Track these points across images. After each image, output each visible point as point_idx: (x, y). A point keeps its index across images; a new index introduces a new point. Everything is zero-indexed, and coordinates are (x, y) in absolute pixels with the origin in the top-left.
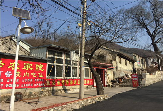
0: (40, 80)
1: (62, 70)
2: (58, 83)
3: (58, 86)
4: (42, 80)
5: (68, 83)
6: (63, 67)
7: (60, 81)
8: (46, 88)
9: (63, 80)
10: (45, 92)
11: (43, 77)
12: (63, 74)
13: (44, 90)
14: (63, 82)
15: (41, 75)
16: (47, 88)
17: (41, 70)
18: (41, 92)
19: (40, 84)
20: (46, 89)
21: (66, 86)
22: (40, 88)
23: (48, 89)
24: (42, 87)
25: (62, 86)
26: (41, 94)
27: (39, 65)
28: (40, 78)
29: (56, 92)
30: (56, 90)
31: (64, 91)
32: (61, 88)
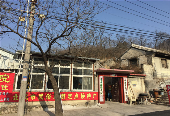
0: (4, 93)
1: (43, 80)
2: (33, 98)
3: (33, 101)
4: (6, 94)
5: (50, 97)
6: (44, 77)
7: (37, 95)
8: (13, 104)
9: (41, 93)
10: (10, 108)
11: (8, 90)
12: (44, 85)
13: (9, 106)
14: (41, 96)
15: (5, 88)
16: (15, 104)
17: (5, 81)
18: (4, 108)
19: (3, 99)
20: (12, 105)
21: (46, 102)
22: (4, 103)
23: (16, 105)
24: (5, 102)
25: (40, 100)
26: (4, 110)
27: (3, 76)
28: (4, 91)
29: (28, 109)
30: (29, 106)
31: (42, 108)
32: (38, 103)
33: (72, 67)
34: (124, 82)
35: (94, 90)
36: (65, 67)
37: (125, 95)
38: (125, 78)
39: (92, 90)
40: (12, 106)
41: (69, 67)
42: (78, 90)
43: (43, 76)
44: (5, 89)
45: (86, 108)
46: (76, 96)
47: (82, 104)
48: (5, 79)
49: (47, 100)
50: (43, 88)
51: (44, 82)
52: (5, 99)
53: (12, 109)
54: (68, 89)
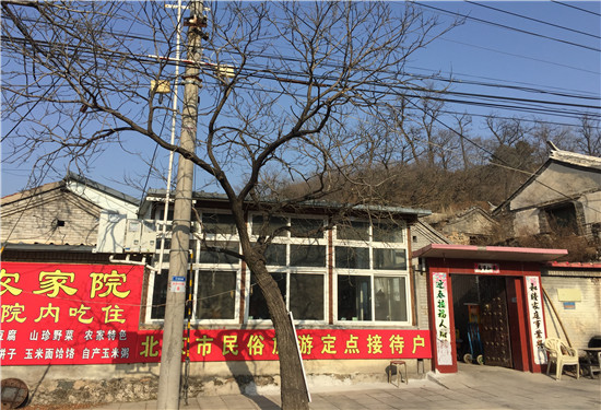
0: (112, 333)
1: (234, 287)
2: (205, 348)
3: (204, 359)
4: (117, 335)
5: (262, 346)
6: (239, 276)
7: (217, 338)
8: (142, 369)
9: (229, 332)
10: (134, 382)
11: (123, 321)
12: (237, 306)
13: (130, 376)
14: (230, 342)
15: (116, 315)
16: (147, 369)
17: (115, 292)
18: (113, 381)
19: (110, 352)
20: (138, 372)
21: (247, 363)
22: (112, 367)
23: (149, 372)
24: (117, 361)
25: (229, 358)
26: (114, 391)
27: (107, 276)
28: (111, 326)
29: (191, 388)
30: (193, 378)
31: (235, 385)
32: (221, 368)
33: (330, 242)
34: (529, 292)
35: (415, 323)
36: (306, 242)
37: (535, 340)
38: (531, 280)
39: (407, 324)
40: (137, 376)
41: (323, 242)
42: (355, 323)
43: (235, 273)
44: (116, 320)
45: (386, 386)
46: (352, 344)
47: (373, 374)
48: (115, 285)
49: (252, 358)
50: (237, 314)
51: (238, 294)
52: (115, 353)
53: (138, 388)
54: (322, 318)
